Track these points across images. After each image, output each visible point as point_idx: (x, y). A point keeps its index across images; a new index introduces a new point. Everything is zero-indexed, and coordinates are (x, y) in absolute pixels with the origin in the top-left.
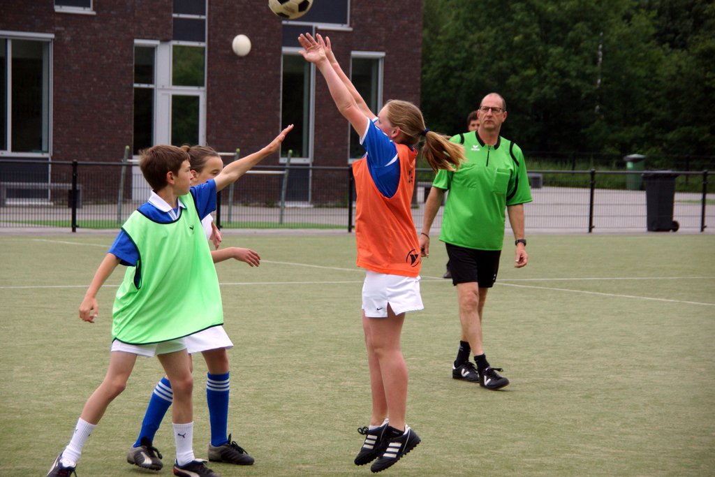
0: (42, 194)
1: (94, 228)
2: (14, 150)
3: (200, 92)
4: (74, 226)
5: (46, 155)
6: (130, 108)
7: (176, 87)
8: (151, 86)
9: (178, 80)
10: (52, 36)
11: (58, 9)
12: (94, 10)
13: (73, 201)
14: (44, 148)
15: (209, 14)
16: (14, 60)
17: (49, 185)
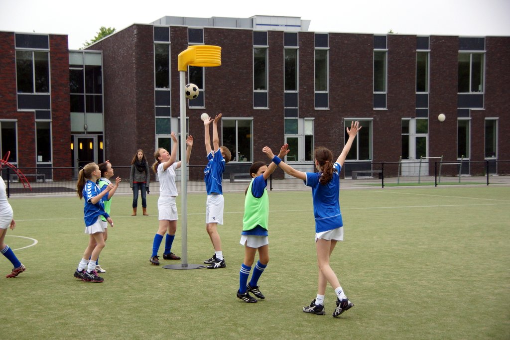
0: (369, 174)
1: (390, 186)
2: (359, 159)
3: (426, 136)
4: (383, 186)
5: (370, 161)
6: (400, 143)
7: (417, 134)
8: (408, 134)
9: (418, 131)
10: (372, 118)
11: (374, 109)
12: (387, 108)
13: (381, 176)
14: (370, 158)
15: (429, 107)
17: (372, 171)
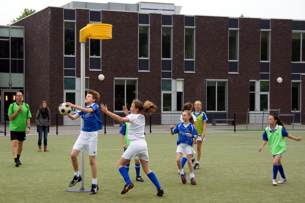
0: (225, 122)
1: (240, 131)
2: (217, 111)
3: (268, 93)
4: (235, 131)
5: (226, 112)
6: (248, 98)
7: (261, 92)
8: (254, 92)
9: (262, 90)
10: (228, 80)
11: (229, 73)
12: (239, 73)
13: (234, 124)
14: (226, 110)
15: (270, 72)
16: (217, 87)
17: (227, 120)
